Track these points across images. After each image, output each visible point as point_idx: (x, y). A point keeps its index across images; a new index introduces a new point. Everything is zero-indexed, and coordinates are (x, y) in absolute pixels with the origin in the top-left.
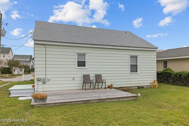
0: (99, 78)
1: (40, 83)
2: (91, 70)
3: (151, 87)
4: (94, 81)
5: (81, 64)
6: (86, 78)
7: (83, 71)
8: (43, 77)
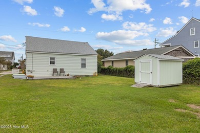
0: (62, 71)
1: (29, 72)
2: (58, 66)
3: (93, 76)
4: (59, 72)
5: (52, 63)
6: (55, 71)
7: (53, 67)
8: (31, 69)
